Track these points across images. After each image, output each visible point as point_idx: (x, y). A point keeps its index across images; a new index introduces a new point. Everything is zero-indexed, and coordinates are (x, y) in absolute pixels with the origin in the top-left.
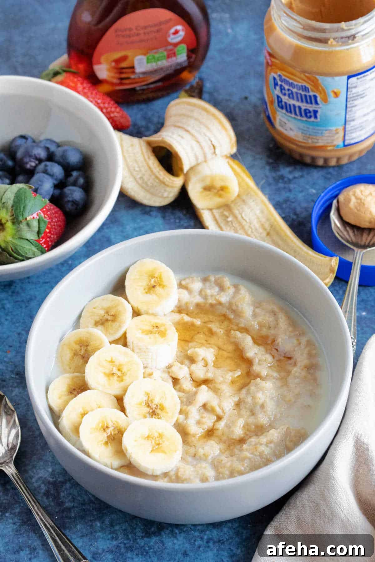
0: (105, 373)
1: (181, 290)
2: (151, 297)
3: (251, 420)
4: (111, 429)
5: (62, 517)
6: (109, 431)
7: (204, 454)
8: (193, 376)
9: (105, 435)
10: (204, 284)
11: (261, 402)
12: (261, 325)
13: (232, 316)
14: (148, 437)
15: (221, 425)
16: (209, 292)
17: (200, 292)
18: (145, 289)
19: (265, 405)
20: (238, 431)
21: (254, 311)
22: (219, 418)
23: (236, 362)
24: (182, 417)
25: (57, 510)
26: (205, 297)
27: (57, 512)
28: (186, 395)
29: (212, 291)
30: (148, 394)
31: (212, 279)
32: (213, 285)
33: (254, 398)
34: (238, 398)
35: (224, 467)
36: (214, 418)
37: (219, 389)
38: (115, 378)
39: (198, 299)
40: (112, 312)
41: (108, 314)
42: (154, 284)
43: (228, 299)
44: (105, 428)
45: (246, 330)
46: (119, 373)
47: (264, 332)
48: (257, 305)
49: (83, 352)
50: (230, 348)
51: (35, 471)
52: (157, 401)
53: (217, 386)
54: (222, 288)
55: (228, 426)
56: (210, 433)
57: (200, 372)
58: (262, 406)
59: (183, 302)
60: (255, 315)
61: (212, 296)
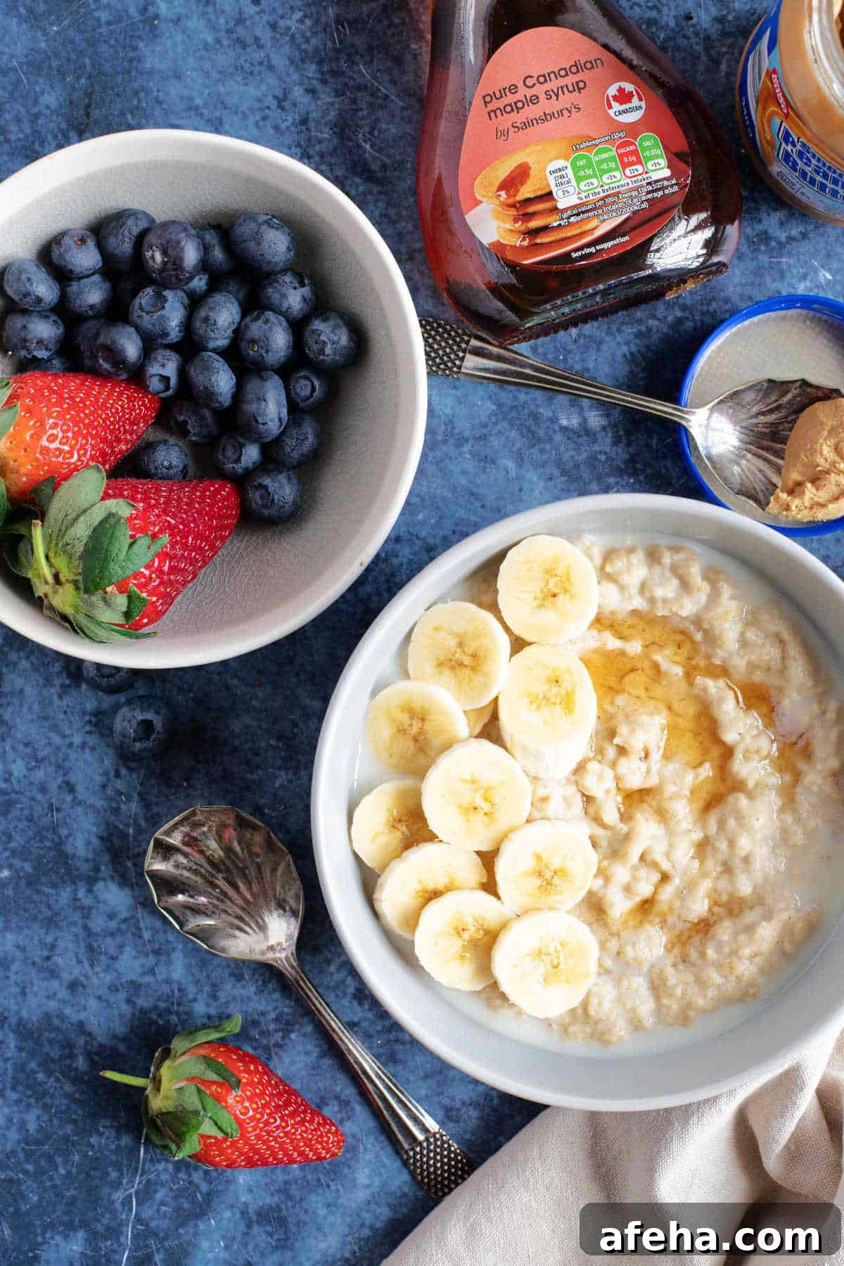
0: (460, 807)
1: (604, 583)
2: (549, 616)
3: (723, 884)
4: (473, 929)
5: (389, 1041)
6: (466, 936)
7: (635, 959)
8: (620, 786)
9: (460, 943)
10: (650, 567)
11: (743, 853)
12: (752, 666)
13: (698, 637)
14: (539, 953)
15: (667, 893)
16: (659, 593)
17: (643, 588)
18: (536, 598)
19: (751, 860)
20: (699, 907)
21: (742, 634)
22: (665, 878)
23: (701, 743)
24: (599, 882)
25: (379, 1028)
26: (652, 601)
27: (378, 1032)
28: (609, 833)
29: (667, 590)
30: (538, 857)
31: (667, 559)
32: (669, 574)
33: (732, 843)
34: (702, 835)
35: (671, 995)
36: (656, 877)
37: (667, 811)
38: (480, 817)
39: (638, 603)
40: (471, 647)
41: (464, 651)
42: (556, 591)
43: (695, 611)
44: (460, 931)
45: (722, 671)
46: (485, 806)
47: (758, 677)
48: (752, 621)
49: (415, 730)
50: (691, 709)
51: (333, 949)
52: (556, 863)
53: (665, 804)
54: (685, 585)
55: (681, 895)
56: (646, 906)
57: (635, 773)
58: (746, 860)
59: (607, 610)
60: (744, 643)
61: (665, 601)
